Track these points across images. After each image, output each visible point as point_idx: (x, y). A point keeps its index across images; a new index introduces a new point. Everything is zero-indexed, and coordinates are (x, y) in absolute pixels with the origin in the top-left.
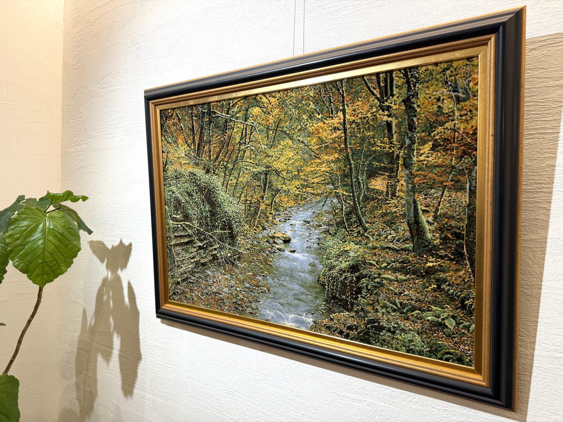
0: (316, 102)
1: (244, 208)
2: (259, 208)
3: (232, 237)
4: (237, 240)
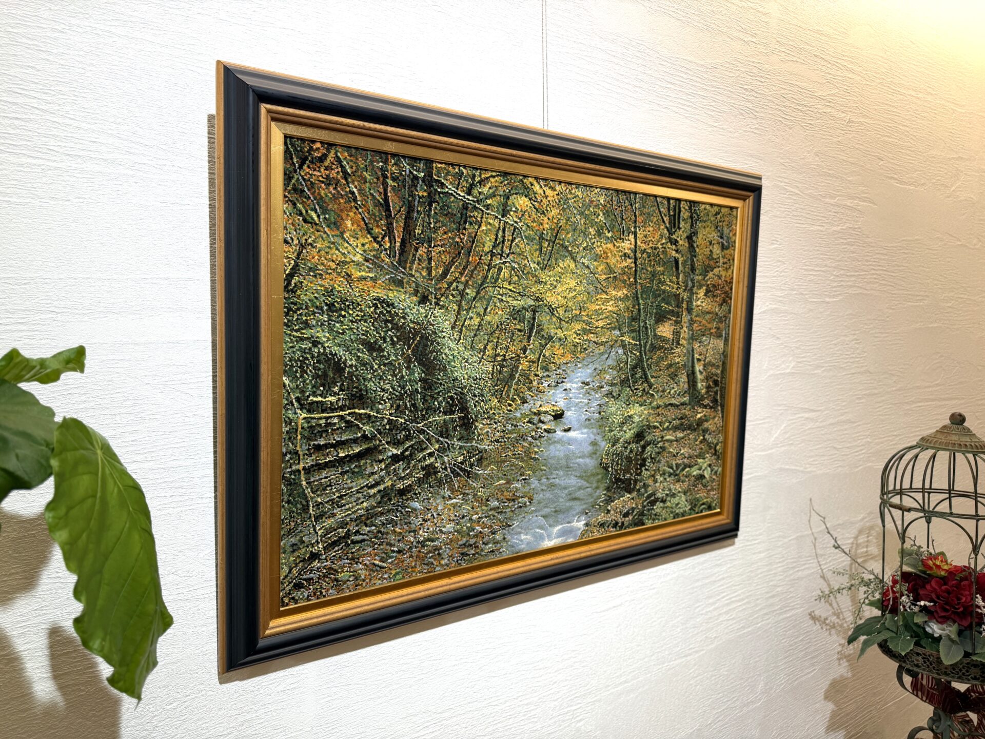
0: (607, 214)
1: (491, 369)
2: (518, 367)
3: (467, 424)
4: (476, 428)
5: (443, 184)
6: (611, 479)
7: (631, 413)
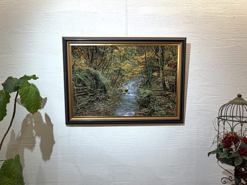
0: (137, 51)
1: (110, 81)
2: (116, 81)
3: (105, 91)
4: (107, 92)
5: (99, 49)
6: (140, 105)
7: (146, 91)
